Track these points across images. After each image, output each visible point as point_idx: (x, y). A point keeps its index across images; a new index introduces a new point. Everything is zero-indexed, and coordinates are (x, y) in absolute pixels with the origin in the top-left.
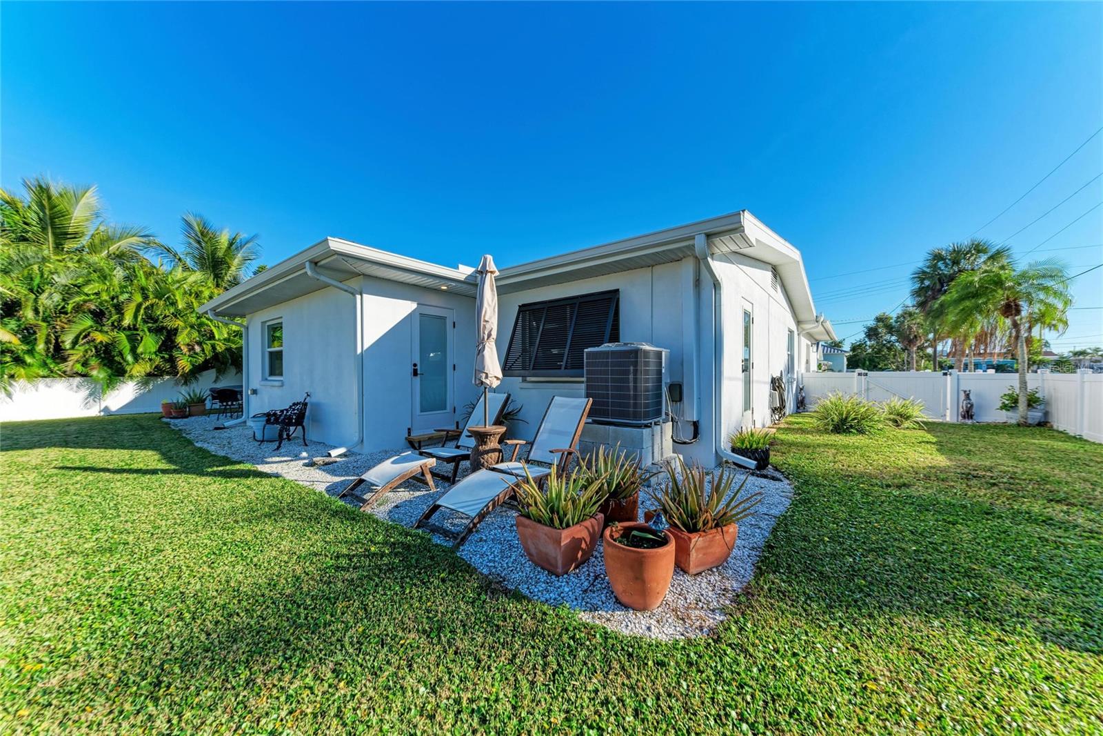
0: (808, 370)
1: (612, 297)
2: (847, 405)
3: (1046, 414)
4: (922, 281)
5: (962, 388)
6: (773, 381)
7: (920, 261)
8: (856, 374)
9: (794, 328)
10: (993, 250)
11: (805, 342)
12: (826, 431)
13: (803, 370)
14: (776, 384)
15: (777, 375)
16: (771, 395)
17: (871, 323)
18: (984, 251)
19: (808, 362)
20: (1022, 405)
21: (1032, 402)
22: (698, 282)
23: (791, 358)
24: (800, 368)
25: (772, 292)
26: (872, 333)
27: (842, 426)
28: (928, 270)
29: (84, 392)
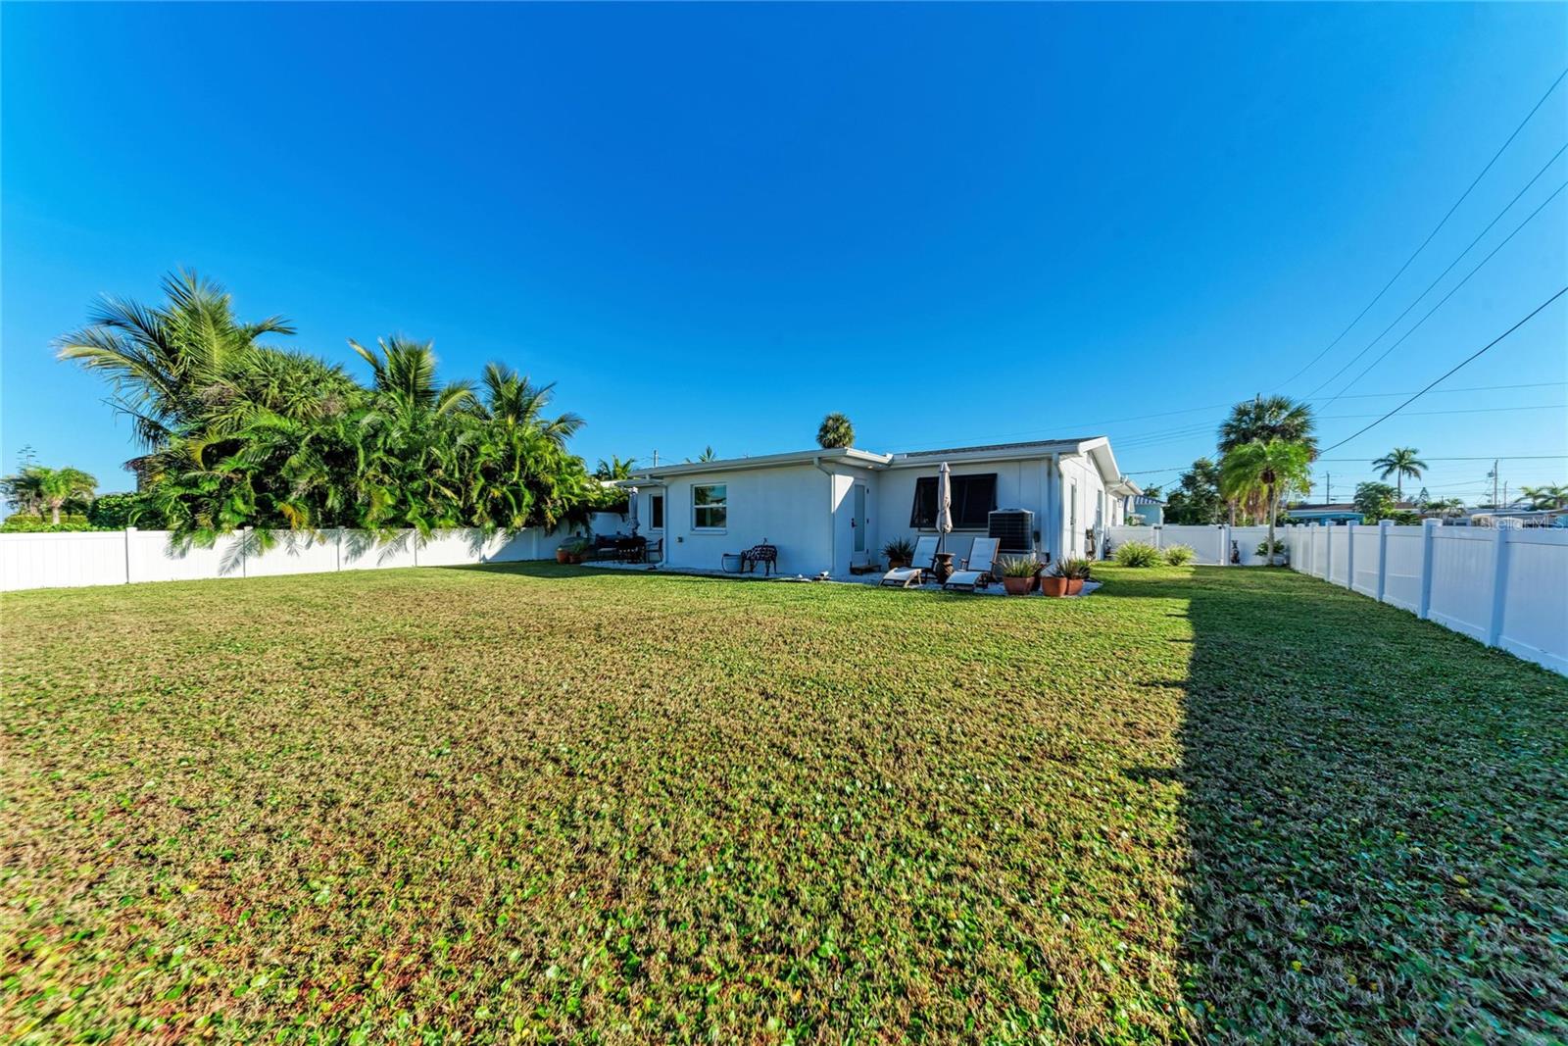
0: (1114, 524)
1: (993, 477)
2: (1138, 548)
3: (1288, 558)
4: (1228, 434)
5: (1233, 539)
6: (1087, 532)
7: (1227, 415)
8: (1152, 528)
9: (1102, 488)
10: (1293, 408)
11: (1112, 498)
12: (1124, 566)
13: (1110, 524)
14: (1089, 534)
15: (1090, 527)
16: (1086, 543)
17: (1189, 470)
18: (1286, 408)
19: (1114, 517)
20: (1270, 552)
21: (1278, 549)
22: (1049, 474)
23: (1099, 514)
24: (1107, 523)
25: (1087, 466)
26: (1189, 481)
27: (1134, 562)
28: (1235, 423)
29: (470, 542)
